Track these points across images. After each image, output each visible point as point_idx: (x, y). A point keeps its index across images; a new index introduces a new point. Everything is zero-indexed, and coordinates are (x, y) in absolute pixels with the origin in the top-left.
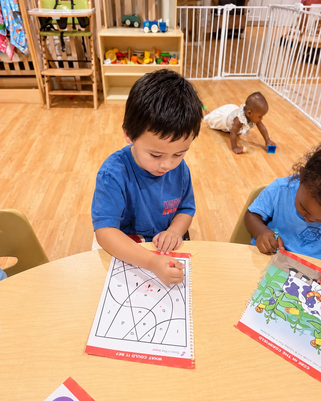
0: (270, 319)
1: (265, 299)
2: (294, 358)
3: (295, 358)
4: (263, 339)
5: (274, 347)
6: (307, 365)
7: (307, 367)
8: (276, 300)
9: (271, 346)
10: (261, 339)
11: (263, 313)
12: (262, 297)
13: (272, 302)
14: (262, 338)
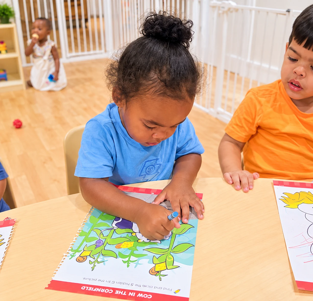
0: (96, 264)
1: (89, 244)
2: (130, 293)
3: (132, 291)
4: (88, 287)
5: (103, 291)
6: (148, 293)
7: (148, 296)
8: (104, 240)
9: (99, 291)
10: (84, 289)
11: (87, 261)
12: (85, 243)
13: (99, 244)
14: (86, 287)
